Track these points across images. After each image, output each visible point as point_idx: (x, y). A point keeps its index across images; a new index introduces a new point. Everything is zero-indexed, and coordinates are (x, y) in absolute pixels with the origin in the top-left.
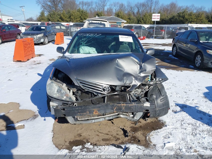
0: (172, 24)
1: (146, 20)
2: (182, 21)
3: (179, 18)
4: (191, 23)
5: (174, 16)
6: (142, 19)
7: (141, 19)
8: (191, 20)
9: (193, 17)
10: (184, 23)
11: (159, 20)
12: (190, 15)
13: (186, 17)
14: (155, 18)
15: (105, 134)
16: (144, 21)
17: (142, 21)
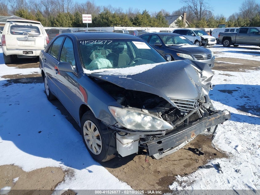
0: (95, 27)
1: (62, 22)
2: (106, 23)
3: (103, 20)
4: (116, 26)
5: (96, 18)
6: (57, 21)
7: (55, 20)
8: (116, 23)
9: (118, 19)
10: (109, 26)
11: (91, 22)
12: (114, 16)
13: (110, 19)
14: (86, 20)
15: (179, 160)
16: (59, 22)
17: (57, 23)
